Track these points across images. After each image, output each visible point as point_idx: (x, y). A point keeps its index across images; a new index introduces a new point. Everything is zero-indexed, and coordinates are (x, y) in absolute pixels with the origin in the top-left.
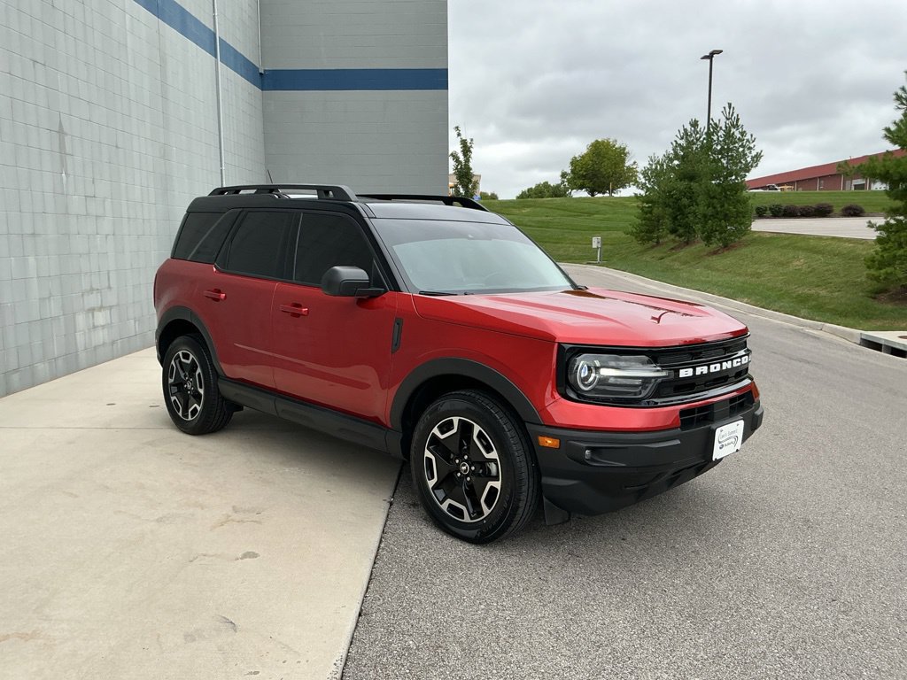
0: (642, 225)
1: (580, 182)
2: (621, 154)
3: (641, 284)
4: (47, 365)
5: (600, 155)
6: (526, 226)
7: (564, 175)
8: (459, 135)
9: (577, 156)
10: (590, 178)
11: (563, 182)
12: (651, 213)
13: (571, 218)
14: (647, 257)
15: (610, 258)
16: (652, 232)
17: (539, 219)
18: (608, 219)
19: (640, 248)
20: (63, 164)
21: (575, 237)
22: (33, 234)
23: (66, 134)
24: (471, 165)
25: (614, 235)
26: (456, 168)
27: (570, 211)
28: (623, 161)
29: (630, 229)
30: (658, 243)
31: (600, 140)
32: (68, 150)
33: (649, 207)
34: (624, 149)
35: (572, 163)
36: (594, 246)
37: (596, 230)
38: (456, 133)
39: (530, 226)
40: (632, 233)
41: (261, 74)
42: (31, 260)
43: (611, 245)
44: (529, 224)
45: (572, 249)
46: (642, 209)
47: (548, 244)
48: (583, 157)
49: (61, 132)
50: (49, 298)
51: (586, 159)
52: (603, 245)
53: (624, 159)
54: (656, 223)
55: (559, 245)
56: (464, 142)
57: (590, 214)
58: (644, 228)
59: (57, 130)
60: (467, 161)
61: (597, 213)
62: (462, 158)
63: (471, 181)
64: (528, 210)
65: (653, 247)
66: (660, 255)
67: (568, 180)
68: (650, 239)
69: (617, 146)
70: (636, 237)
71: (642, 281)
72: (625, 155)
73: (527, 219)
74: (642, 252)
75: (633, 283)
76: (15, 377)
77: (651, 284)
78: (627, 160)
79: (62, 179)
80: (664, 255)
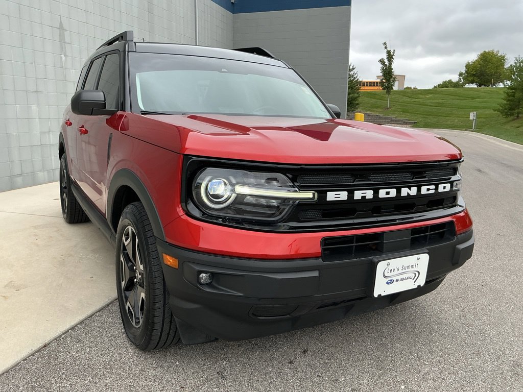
0: (507, 104)
1: (470, 79)
2: (502, 60)
3: (498, 143)
4: (46, 173)
5: (486, 61)
6: (427, 105)
7: (461, 75)
8: (386, 48)
9: (470, 62)
10: (477, 77)
11: (460, 79)
12: (514, 96)
13: (459, 101)
14: (508, 127)
15: (481, 127)
16: (514, 109)
17: (437, 101)
18: (485, 102)
19: (504, 120)
20: (63, 49)
21: (460, 113)
22: (36, 91)
23: (66, 30)
24: (393, 67)
25: (487, 112)
26: (383, 69)
27: (459, 96)
28: (503, 64)
29: (499, 107)
30: (518, 117)
31: (487, 51)
32: (67, 40)
33: (513, 92)
34: (504, 57)
35: (466, 67)
36: (471, 118)
37: (474, 108)
38: (384, 47)
39: (430, 106)
40: (498, 110)
41: (232, 3)
42: (34, 107)
43: (484, 118)
44: (429, 104)
45: (457, 120)
46: (507, 94)
47: (440, 117)
48: (474, 63)
49: (61, 28)
50: (49, 132)
51: (476, 64)
52: (477, 118)
53: (504, 63)
54: (517, 104)
55: (448, 118)
56: (389, 52)
57: (473, 98)
58: (507, 107)
59: (58, 27)
60: (390, 64)
61: (479, 97)
62: (387, 63)
63: (392, 77)
64: (431, 95)
65: (514, 120)
66: (517, 125)
67: (464, 78)
68: (512, 114)
69: (499, 55)
70: (501, 113)
71: (500, 142)
72: (504, 60)
73: (429, 101)
74: (505, 123)
75: (492, 143)
76: (19, 180)
77: (505, 144)
78: (506, 63)
79: (61, 58)
80: (520, 125)
